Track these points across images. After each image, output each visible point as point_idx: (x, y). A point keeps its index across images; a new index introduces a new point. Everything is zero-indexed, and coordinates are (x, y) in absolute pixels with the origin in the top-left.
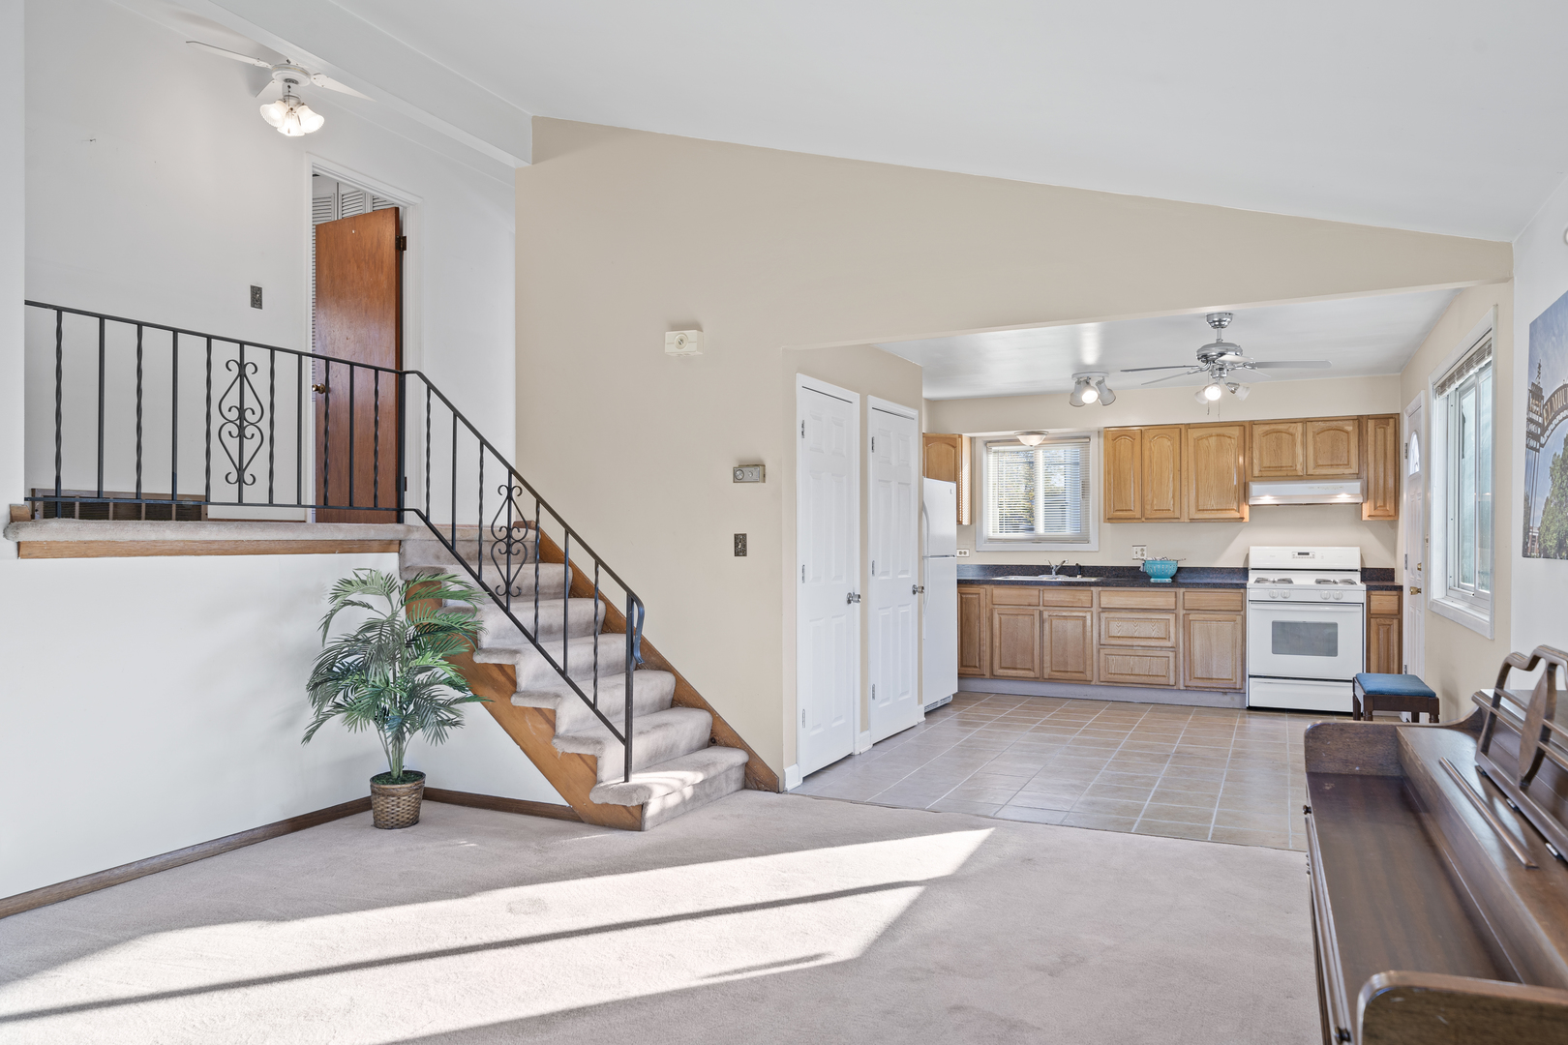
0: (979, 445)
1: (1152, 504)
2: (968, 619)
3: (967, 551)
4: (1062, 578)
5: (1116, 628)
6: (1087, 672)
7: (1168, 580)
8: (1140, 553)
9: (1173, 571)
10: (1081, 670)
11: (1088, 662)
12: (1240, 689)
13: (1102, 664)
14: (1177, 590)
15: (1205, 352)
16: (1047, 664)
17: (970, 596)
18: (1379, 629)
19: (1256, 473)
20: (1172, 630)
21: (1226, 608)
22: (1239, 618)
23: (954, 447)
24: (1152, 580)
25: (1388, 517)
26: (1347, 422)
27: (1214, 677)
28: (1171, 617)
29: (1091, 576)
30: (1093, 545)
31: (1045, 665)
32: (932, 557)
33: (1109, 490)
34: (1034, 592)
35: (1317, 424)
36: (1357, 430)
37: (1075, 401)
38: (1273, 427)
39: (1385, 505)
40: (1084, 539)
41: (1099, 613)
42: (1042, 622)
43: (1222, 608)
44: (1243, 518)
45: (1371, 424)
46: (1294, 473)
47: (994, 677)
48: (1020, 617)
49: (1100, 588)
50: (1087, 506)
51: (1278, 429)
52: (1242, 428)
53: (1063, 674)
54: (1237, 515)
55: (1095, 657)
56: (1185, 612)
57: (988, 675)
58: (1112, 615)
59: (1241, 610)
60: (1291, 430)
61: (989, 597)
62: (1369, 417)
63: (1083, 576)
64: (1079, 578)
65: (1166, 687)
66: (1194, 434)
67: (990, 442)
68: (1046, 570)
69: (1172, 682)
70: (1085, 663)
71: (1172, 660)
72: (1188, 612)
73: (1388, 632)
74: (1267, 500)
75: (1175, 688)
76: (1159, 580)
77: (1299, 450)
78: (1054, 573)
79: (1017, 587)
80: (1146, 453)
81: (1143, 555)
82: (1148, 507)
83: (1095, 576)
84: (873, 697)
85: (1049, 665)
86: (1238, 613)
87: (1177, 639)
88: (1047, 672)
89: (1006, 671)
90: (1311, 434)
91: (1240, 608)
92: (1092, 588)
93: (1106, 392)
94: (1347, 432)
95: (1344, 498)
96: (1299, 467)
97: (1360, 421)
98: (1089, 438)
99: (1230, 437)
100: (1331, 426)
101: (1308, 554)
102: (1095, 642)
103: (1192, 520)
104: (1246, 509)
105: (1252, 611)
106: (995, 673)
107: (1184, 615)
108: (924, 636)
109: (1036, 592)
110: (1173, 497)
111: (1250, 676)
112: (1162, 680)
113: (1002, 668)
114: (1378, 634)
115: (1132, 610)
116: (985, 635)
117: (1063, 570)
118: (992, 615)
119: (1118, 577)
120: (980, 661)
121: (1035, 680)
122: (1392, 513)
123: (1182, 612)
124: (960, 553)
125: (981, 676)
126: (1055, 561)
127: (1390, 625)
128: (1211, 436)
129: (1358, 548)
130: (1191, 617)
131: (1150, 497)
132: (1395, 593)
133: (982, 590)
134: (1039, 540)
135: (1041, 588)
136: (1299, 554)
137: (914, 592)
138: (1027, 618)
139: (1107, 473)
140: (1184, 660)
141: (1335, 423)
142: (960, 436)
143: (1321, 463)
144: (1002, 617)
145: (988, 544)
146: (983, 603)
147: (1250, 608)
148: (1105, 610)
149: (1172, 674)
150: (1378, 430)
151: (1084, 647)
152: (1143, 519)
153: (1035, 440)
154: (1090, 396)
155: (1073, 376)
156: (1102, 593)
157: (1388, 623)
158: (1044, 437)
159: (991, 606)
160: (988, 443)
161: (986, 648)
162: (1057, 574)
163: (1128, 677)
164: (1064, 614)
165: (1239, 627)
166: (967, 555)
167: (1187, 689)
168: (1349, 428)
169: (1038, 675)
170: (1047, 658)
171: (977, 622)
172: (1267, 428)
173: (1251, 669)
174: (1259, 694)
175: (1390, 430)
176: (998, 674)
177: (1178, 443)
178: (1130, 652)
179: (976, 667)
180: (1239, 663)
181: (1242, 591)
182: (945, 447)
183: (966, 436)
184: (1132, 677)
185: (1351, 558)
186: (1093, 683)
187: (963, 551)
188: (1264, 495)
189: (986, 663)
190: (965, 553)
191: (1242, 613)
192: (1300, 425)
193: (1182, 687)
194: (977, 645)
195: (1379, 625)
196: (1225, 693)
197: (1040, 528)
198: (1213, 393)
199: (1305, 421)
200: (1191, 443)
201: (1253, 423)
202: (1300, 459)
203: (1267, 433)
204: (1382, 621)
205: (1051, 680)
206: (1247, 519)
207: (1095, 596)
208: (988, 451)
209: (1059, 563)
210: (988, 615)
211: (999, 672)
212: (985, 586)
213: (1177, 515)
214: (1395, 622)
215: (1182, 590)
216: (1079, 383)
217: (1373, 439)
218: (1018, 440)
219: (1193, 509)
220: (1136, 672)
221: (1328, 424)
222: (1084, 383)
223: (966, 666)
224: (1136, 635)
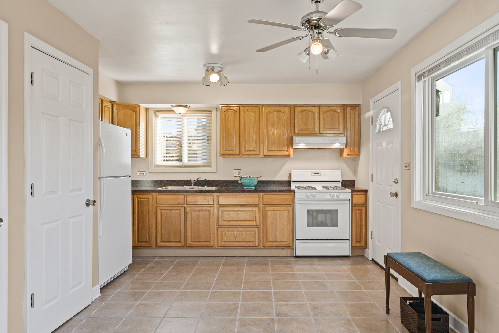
0: (151, 113)
1: (245, 147)
2: (142, 213)
3: (144, 173)
4: (197, 188)
5: (227, 216)
6: (211, 242)
7: (253, 188)
8: (237, 173)
9: (255, 183)
10: (208, 240)
11: (212, 236)
12: (291, 246)
13: (219, 237)
14: (259, 194)
15: (309, 17)
16: (189, 238)
17: (143, 200)
18: (356, 212)
19: (296, 132)
20: (257, 216)
21: (284, 203)
22: (291, 209)
23: (135, 112)
24: (245, 188)
25: (355, 156)
26: (338, 107)
27: (278, 240)
28: (256, 209)
29: (212, 186)
30: (213, 169)
31: (187, 239)
32: (106, 177)
33: (223, 139)
34: (181, 196)
35: (324, 108)
36: (342, 112)
37: (206, 82)
38: (304, 108)
39: (354, 149)
40: (208, 166)
41: (218, 207)
42: (186, 214)
43: (282, 203)
44: (290, 155)
45: (348, 108)
46: (314, 132)
47: (157, 247)
48: (173, 211)
49: (218, 194)
50: (210, 148)
51: (306, 109)
52: (290, 108)
53: (198, 243)
54: (287, 153)
55: (216, 233)
56: (263, 206)
57: (154, 245)
58: (225, 208)
59: (292, 204)
60: (313, 110)
61: (155, 200)
62: (348, 105)
63: (208, 186)
64: (206, 188)
65: (253, 247)
66: (266, 110)
67: (157, 111)
68: (188, 183)
69: (257, 245)
70: (210, 236)
71: (257, 232)
72: (265, 206)
73: (360, 213)
74: (302, 146)
75: (258, 248)
76: (248, 188)
77: (316, 121)
78: (193, 184)
79: (172, 193)
80: (242, 119)
81: (239, 174)
82: (243, 149)
83: (215, 186)
84: (32, 305)
85: (190, 238)
86: (290, 206)
87: (259, 220)
88: (189, 242)
89: (164, 243)
90: (322, 112)
91: (291, 203)
92: (214, 194)
93: (223, 78)
94: (338, 112)
95: (337, 145)
96: (316, 129)
97: (344, 107)
98: (211, 111)
99: (284, 113)
100: (330, 109)
101: (318, 173)
102: (215, 224)
103: (265, 156)
104: (291, 150)
105: (297, 204)
106: (158, 245)
107: (263, 207)
108: (100, 234)
109: (182, 197)
110: (256, 144)
111: (296, 240)
112: (252, 244)
113: (162, 241)
114: (356, 214)
115: (235, 205)
116: (153, 223)
117: (198, 183)
118: (156, 210)
119: (226, 186)
120: (149, 238)
121: (182, 247)
122: (357, 153)
123: (262, 206)
124: (140, 174)
125: (150, 247)
126: (193, 178)
127: (361, 210)
128: (274, 112)
129: (340, 171)
130: (267, 208)
131: (244, 143)
132: (363, 193)
133: (150, 196)
134: (185, 166)
135: (185, 194)
136: (314, 173)
137: (88, 205)
138: (177, 212)
139: (222, 129)
140: (263, 232)
141: (332, 107)
142: (139, 106)
143: (326, 128)
144: (163, 211)
145: (156, 169)
146: (151, 204)
147: (297, 203)
148: (221, 206)
149: (257, 240)
150: (352, 112)
151: (210, 227)
152: (240, 155)
153: (182, 110)
154: (214, 78)
155: (204, 65)
156: (220, 197)
157: (360, 209)
158: (187, 109)
159: (156, 205)
160: (157, 112)
161: (153, 230)
162: (194, 185)
163: (233, 243)
164: (198, 208)
165: (291, 213)
166: (144, 175)
167: (265, 247)
168: (339, 111)
169: (183, 245)
170: (189, 235)
171: (147, 215)
172: (301, 108)
173: (297, 236)
174: (301, 249)
175: (357, 112)
176: (160, 245)
177: (258, 115)
178: (235, 229)
179: (146, 242)
180: (291, 233)
181: (292, 193)
182: (129, 111)
183: (143, 106)
184: (236, 243)
185: (337, 176)
186: (214, 247)
187: (142, 172)
188: (301, 143)
189: (153, 239)
190: (143, 174)
191: (292, 205)
192: (317, 108)
193: (262, 247)
194: (148, 228)
195: (356, 210)
196: (283, 249)
197: (185, 160)
198: (317, 49)
199: (319, 106)
200: (265, 115)
201: (294, 106)
202: (317, 125)
203: (301, 111)
204: (358, 208)
205: (191, 247)
206: (292, 156)
207: (216, 198)
208: (156, 116)
209: (195, 179)
210: (154, 210)
211: (161, 244)
212: (152, 194)
213: (257, 153)
214: (364, 208)
215: (262, 194)
216: (207, 70)
217: (349, 116)
218: (173, 111)
219: (266, 150)
220: (238, 240)
221: (330, 108)
222: (210, 70)
223: (141, 242)
224: (238, 219)
